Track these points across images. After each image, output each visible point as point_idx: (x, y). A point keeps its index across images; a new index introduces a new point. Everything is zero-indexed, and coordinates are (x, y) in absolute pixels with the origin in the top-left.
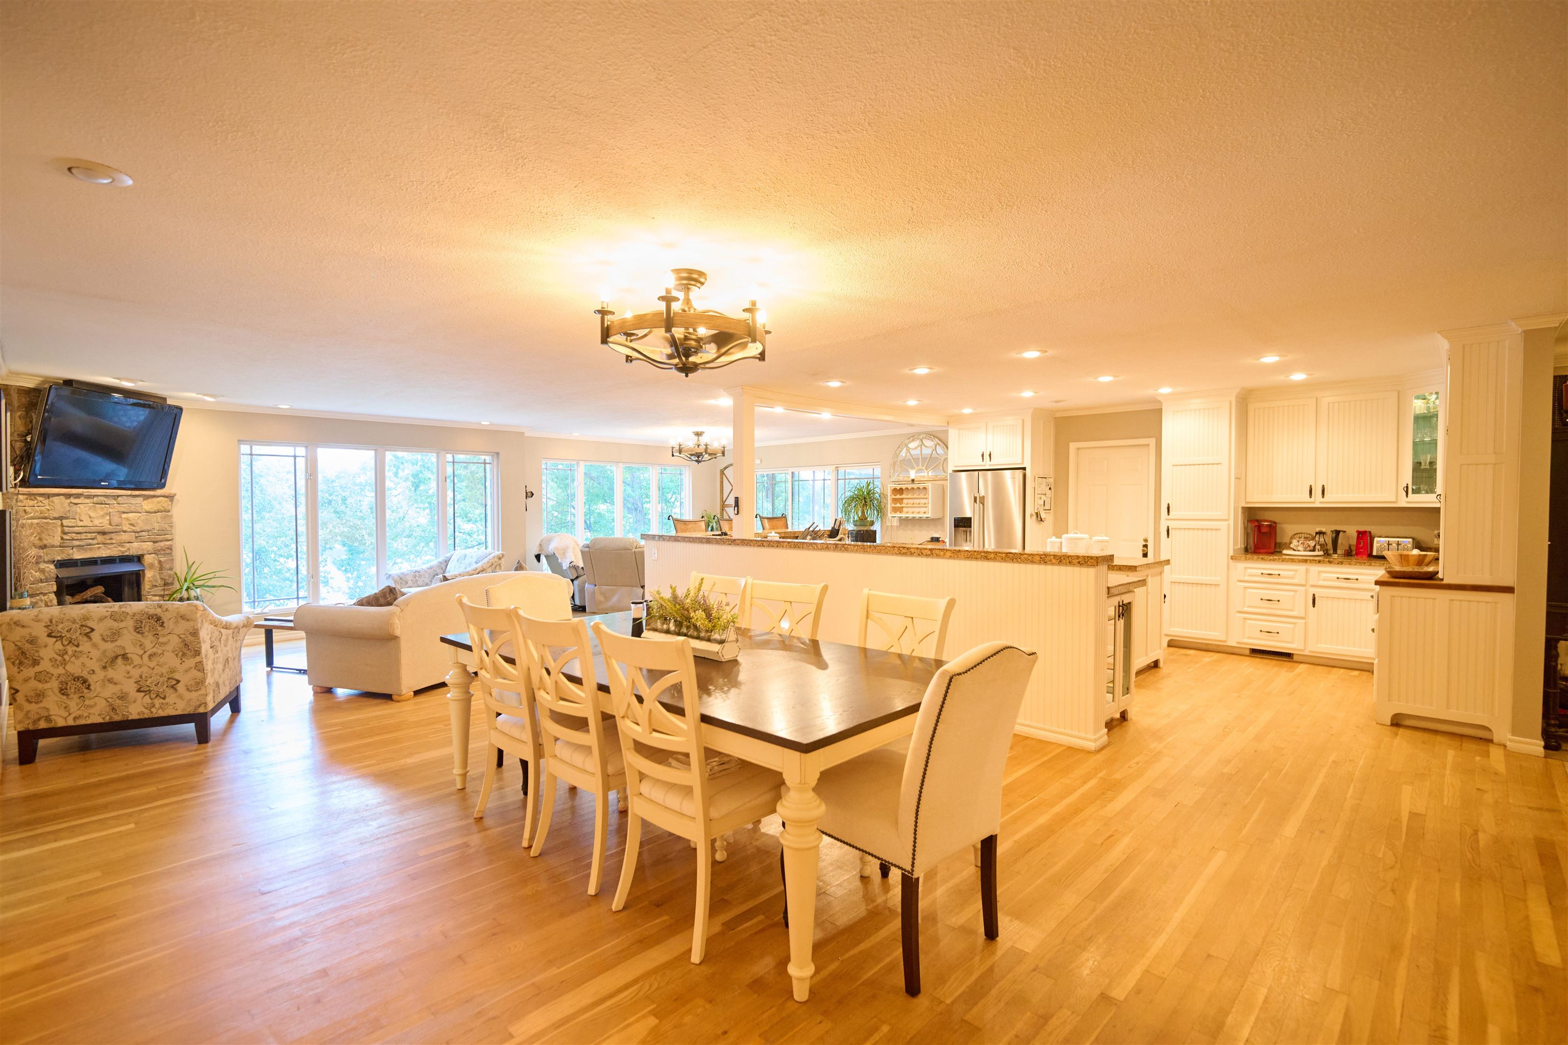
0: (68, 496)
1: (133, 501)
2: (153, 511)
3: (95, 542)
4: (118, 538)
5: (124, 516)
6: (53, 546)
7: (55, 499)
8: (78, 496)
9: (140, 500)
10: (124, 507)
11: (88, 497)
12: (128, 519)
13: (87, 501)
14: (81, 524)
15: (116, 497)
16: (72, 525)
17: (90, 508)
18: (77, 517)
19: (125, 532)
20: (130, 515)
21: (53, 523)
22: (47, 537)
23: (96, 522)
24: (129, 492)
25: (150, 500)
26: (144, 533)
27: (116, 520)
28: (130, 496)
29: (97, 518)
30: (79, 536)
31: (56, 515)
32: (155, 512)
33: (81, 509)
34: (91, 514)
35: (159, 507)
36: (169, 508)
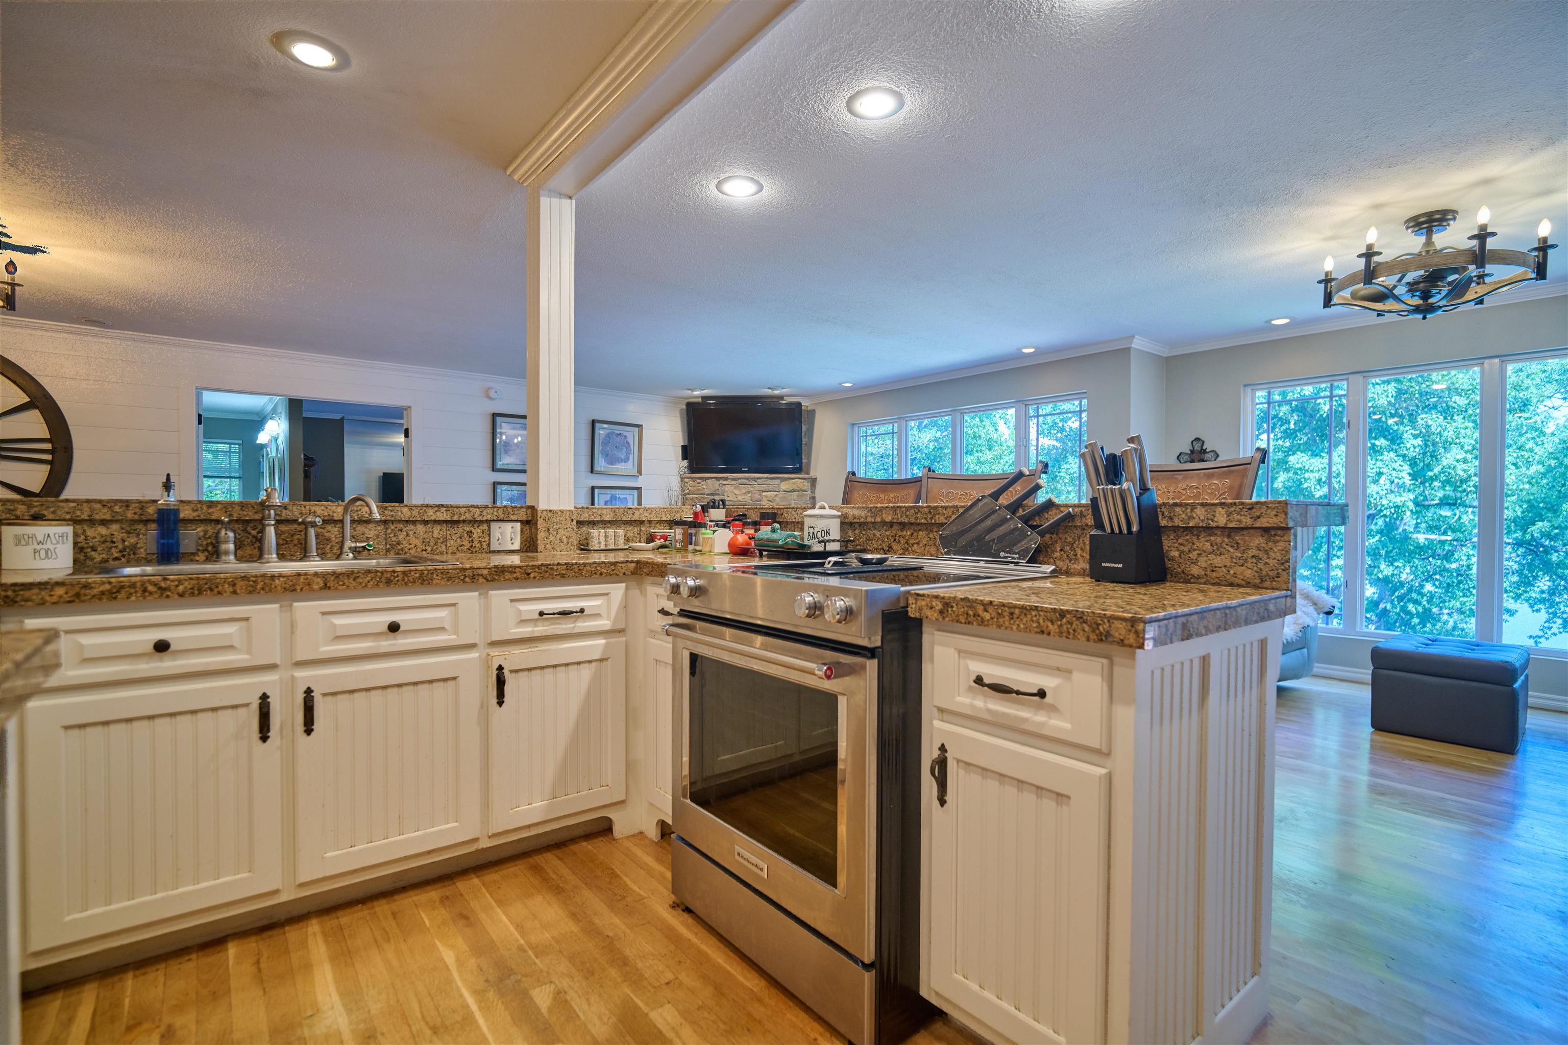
0: (718, 479)
1: (772, 482)
2: (789, 490)
5: (764, 494)
7: (709, 481)
8: (726, 479)
9: (777, 482)
10: (764, 487)
11: (734, 479)
12: (766, 496)
13: (733, 482)
14: (728, 499)
15: (755, 479)
17: (735, 488)
18: (726, 494)
20: (769, 493)
23: (740, 498)
24: (766, 475)
25: (787, 482)
27: (757, 496)
28: (767, 478)
29: (740, 495)
31: (709, 492)
32: (791, 491)
33: (727, 488)
34: (737, 492)
35: (795, 487)
36: (805, 488)
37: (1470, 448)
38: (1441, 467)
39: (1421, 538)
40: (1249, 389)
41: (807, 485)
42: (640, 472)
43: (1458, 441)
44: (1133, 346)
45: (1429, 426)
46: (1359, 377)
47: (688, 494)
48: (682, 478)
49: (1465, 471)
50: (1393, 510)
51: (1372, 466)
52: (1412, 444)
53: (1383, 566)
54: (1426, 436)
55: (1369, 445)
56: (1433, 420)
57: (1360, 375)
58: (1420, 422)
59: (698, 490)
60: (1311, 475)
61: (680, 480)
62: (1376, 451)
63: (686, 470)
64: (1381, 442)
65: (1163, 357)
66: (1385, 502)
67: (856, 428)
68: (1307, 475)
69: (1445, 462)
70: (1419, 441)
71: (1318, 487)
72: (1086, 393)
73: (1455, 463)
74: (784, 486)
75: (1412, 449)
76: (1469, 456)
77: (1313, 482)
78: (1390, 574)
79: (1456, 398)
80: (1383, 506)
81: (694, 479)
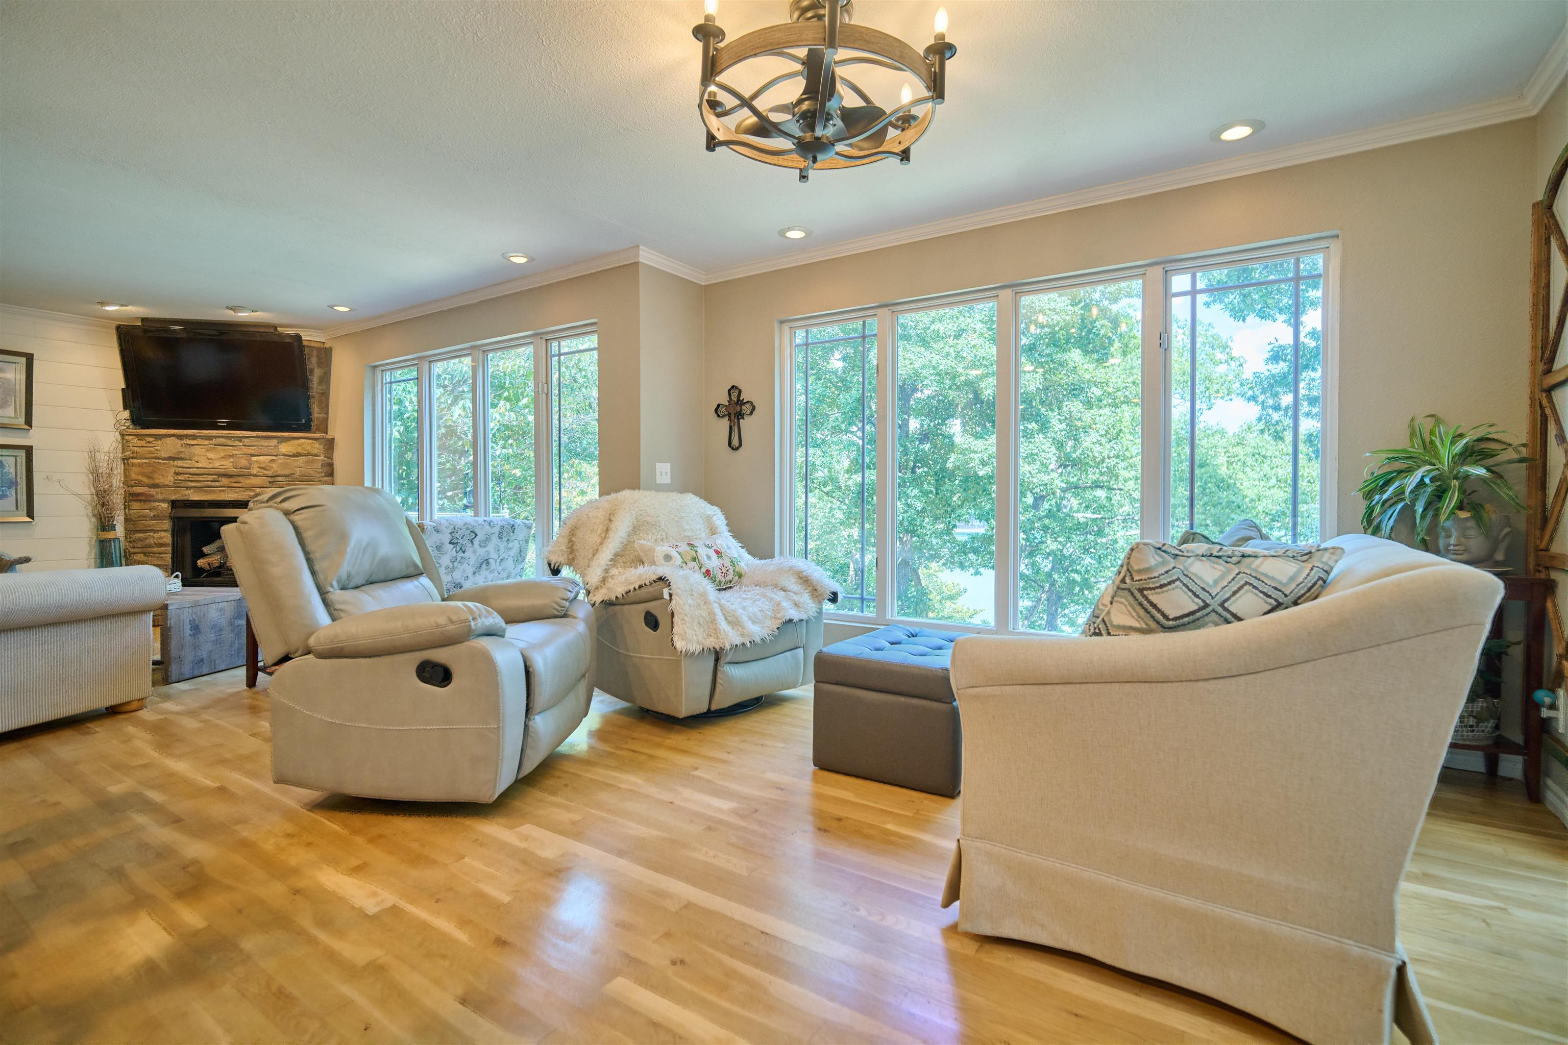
0: (180, 437)
1: (265, 443)
2: (291, 454)
3: (217, 484)
4: (248, 481)
5: (254, 459)
6: (167, 486)
8: (194, 437)
9: (274, 442)
10: (254, 450)
11: (209, 438)
12: (258, 462)
13: (206, 442)
14: (197, 465)
15: (240, 439)
16: (187, 466)
17: (209, 450)
18: (193, 458)
19: (255, 475)
20: (261, 458)
21: (164, 464)
22: (160, 477)
23: (217, 464)
24: (256, 433)
25: (286, 443)
26: (280, 479)
27: (243, 462)
28: (258, 437)
29: (217, 459)
30: (196, 478)
31: (168, 456)
32: (294, 456)
33: (197, 450)
34: (211, 455)
35: (300, 450)
36: (315, 451)
37: (1104, 432)
38: (1081, 449)
39: (1081, 517)
40: (786, 327)
41: (317, 447)
42: (29, 421)
43: (1094, 426)
44: (641, 260)
45: (1071, 412)
46: (885, 312)
47: (133, 458)
48: (122, 435)
49: (1101, 453)
50: (1042, 488)
51: (1024, 448)
52: (1057, 426)
53: (1049, 542)
54: (1069, 420)
55: (1022, 427)
56: (1074, 406)
57: (886, 309)
58: (1065, 409)
59: (151, 452)
60: (976, 456)
61: (119, 437)
62: (1029, 435)
63: (129, 423)
64: (1033, 426)
65: (702, 286)
66: (1035, 480)
67: (378, 372)
68: (971, 455)
69: (1084, 445)
70: (1064, 426)
71: (981, 467)
72: (595, 323)
73: (1092, 445)
74: (284, 448)
75: (1059, 433)
76: (1103, 440)
77: (977, 462)
78: (1055, 548)
79: (1094, 389)
80: (1034, 484)
81: (140, 437)
